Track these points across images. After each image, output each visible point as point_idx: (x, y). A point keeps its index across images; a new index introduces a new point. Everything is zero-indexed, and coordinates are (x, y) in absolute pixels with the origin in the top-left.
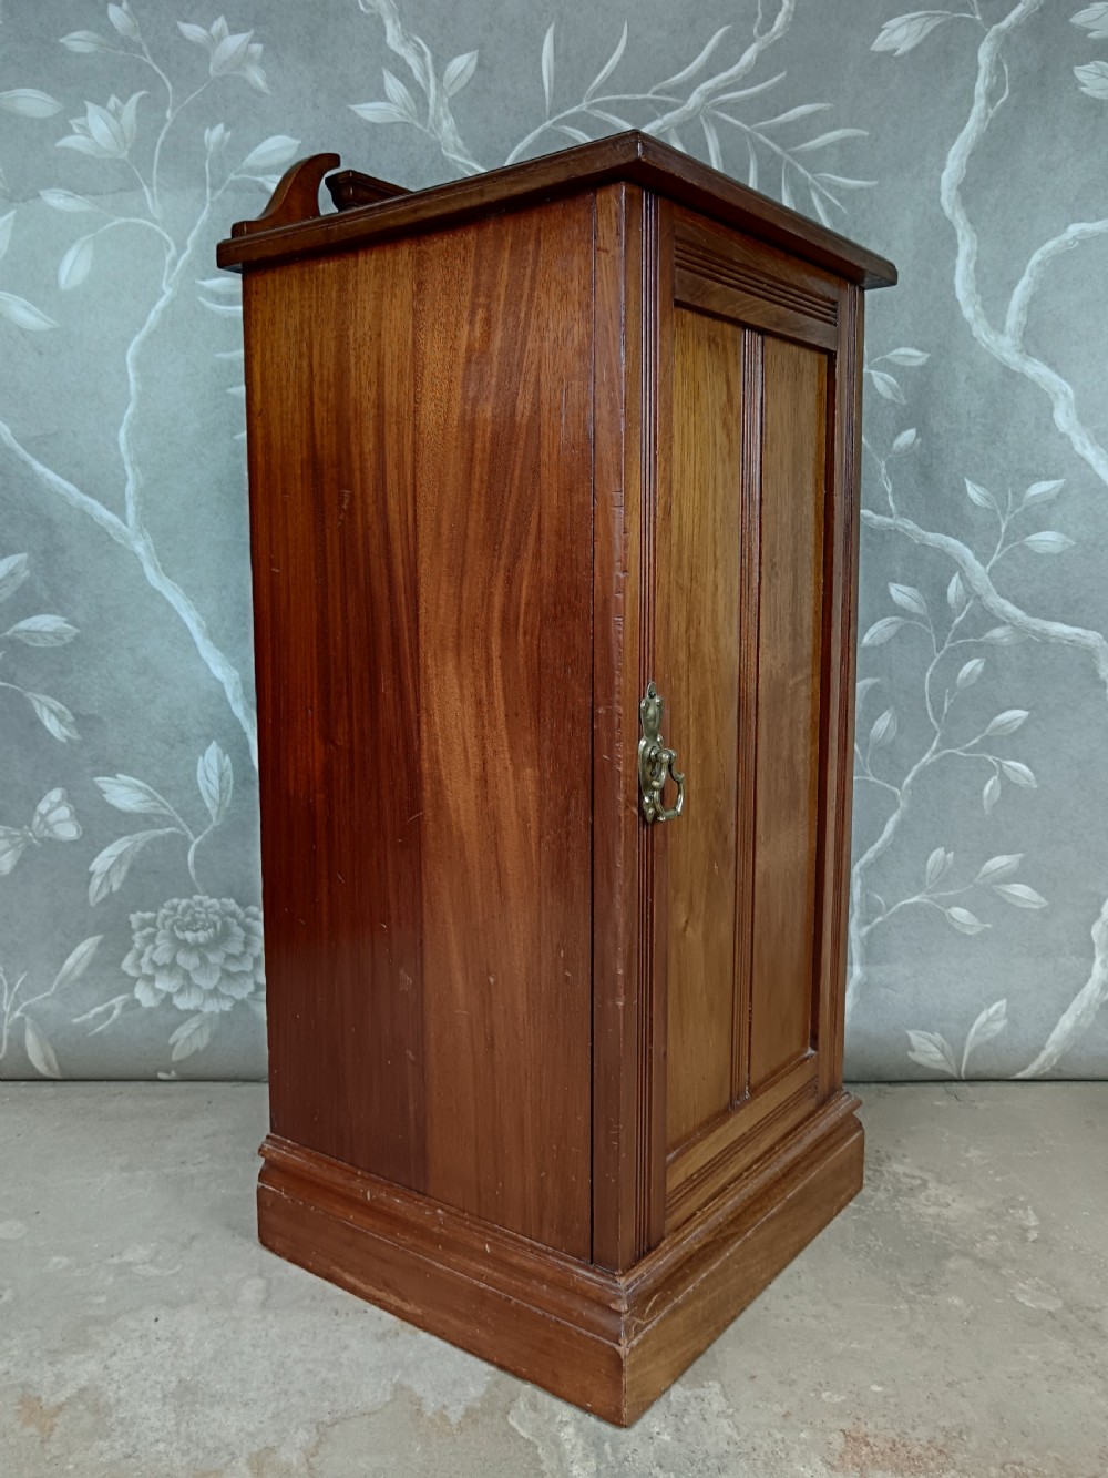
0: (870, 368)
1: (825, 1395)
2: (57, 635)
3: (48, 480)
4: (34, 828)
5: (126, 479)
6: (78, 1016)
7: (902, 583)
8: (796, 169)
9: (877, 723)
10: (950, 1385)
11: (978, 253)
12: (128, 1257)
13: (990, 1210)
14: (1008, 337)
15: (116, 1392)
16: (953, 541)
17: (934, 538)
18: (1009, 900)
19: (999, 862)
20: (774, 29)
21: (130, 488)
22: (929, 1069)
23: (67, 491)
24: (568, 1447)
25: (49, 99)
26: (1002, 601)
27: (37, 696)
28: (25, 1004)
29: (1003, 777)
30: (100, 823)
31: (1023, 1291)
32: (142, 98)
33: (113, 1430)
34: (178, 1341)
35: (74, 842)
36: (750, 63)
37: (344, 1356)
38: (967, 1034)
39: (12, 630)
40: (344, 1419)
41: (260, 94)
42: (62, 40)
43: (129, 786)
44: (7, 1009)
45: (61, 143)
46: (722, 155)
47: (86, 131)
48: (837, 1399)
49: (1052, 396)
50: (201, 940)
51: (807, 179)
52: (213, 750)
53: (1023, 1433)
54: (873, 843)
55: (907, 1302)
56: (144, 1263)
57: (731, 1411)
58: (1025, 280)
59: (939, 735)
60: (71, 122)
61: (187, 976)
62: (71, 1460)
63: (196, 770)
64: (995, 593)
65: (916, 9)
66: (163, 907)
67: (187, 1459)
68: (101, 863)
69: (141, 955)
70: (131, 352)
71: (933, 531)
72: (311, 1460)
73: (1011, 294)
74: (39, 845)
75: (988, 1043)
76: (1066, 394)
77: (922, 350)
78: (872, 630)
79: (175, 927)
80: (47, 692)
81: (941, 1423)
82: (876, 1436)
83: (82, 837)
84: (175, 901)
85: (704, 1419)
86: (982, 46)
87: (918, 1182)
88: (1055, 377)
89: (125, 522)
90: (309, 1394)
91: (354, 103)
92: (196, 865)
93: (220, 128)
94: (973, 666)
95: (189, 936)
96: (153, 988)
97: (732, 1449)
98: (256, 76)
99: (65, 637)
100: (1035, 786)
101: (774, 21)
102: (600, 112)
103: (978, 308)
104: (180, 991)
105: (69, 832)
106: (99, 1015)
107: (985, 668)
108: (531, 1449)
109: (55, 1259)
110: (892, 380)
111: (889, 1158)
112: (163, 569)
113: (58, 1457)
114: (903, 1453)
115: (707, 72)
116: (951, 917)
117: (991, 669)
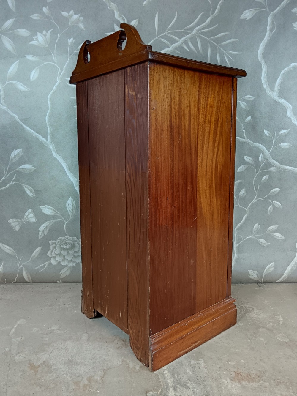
0: (239, 101)
1: (229, 363)
2: (30, 169)
3: (28, 130)
4: (24, 219)
5: (47, 130)
6: (37, 267)
7: (248, 156)
8: (221, 49)
9: (241, 192)
10: (261, 360)
11: (267, 71)
12: (53, 328)
13: (270, 316)
14: (275, 92)
15: (53, 362)
16: (261, 145)
17: (256, 144)
18: (275, 237)
19: (272, 227)
20: (215, 13)
21: (49, 132)
22: (254, 280)
23: (33, 133)
24: (166, 375)
25: (28, 31)
26: (273, 160)
27: (25, 185)
28: (23, 264)
29: (273, 206)
30: (42, 218)
31: (279, 337)
32: (51, 31)
33: (53, 371)
34: (67, 349)
35: (34, 223)
36: (209, 22)
37: (109, 353)
38: (264, 271)
39: (18, 168)
40: (110, 368)
41: (82, 30)
42: (31, 16)
43: (49, 208)
44: (18, 265)
45: (31, 43)
46: (202, 46)
47: (37, 40)
48: (233, 364)
49: (286, 108)
50: (68, 248)
51: (223, 52)
52: (70, 199)
53: (279, 372)
54: (240, 223)
55: (250, 339)
56: (57, 330)
57: (206, 366)
58: (280, 78)
59: (257, 195)
60: (33, 37)
61: (64, 257)
62: (43, 379)
63: (66, 204)
64: (271, 158)
65: (252, 8)
66: (58, 239)
67: (72, 378)
68: (41, 228)
69: (52, 252)
70: (49, 96)
71: (255, 143)
72: (103, 379)
73: (276, 82)
74: (26, 224)
75: (269, 273)
76: (290, 107)
77: (253, 96)
78: (240, 168)
79: (61, 244)
80: (27, 184)
81: (259, 369)
82: (243, 373)
83: (36, 222)
84: (61, 238)
85: (200, 369)
86: (269, 18)
87: (252, 309)
88: (287, 103)
89: (48, 141)
90: (101, 362)
91: (106, 33)
92: (66, 228)
93: (72, 39)
94: (266, 177)
95: (65, 247)
96: (56, 260)
97: (207, 376)
98: (81, 26)
99: (32, 170)
100: (282, 208)
101: (215, 11)
102: (170, 35)
103: (267, 85)
104: (62, 261)
105: (33, 220)
106: (41, 267)
107: (269, 178)
108: (157, 376)
109: (34, 329)
110: (245, 104)
111: (244, 303)
112: (57, 152)
113: (40, 378)
114: (249, 377)
115: (198, 24)
116: (260, 241)
117: (270, 178)
